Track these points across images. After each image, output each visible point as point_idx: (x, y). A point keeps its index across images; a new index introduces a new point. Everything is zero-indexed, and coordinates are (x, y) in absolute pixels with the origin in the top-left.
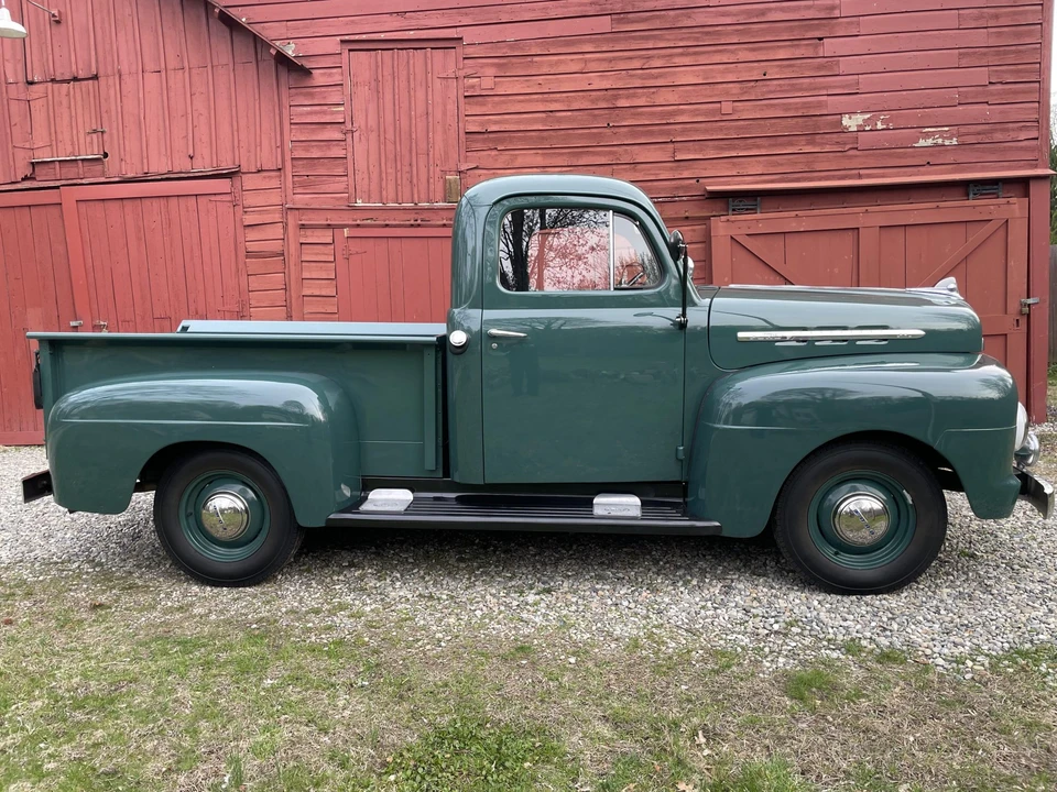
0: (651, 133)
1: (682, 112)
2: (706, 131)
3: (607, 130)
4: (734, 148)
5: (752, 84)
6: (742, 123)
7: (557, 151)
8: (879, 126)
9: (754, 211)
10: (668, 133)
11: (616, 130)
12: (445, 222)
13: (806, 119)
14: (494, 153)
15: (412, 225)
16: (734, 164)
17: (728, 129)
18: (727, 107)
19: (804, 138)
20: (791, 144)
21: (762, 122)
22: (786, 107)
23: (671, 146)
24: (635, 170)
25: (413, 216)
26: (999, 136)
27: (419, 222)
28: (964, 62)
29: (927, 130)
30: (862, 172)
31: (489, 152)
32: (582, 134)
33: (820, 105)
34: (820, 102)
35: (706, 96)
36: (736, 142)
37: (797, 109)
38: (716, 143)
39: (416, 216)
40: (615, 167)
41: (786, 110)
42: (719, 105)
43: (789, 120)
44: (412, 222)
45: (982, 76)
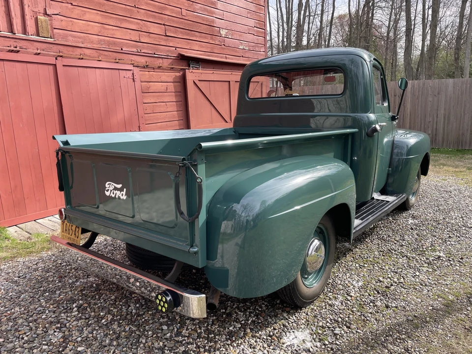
0: (154, 17)
1: (166, 9)
2: (177, 23)
3: (134, 9)
4: (188, 34)
5: (192, 3)
6: (189, 22)
7: (109, 14)
8: (230, 37)
9: (198, 69)
10: (162, 19)
11: (139, 10)
12: (39, 51)
13: (209, 27)
14: (70, 5)
15: (12, 51)
16: (188, 43)
17: (185, 23)
18: (184, 12)
19: (209, 36)
20: (206, 38)
21: (196, 24)
22: (203, 18)
23: (164, 26)
24: (150, 37)
25: (12, 43)
26: (257, 49)
27: (18, 49)
28: (249, 16)
29: (241, 42)
30: (227, 56)
31: (67, 5)
32: (122, 8)
33: (213, 21)
34: (213, 20)
35: (175, 3)
36: (189, 32)
37: (207, 21)
38: (181, 30)
39: (15, 44)
40: (140, 32)
41: (203, 20)
42: (180, 9)
43: (204, 25)
44: (12, 48)
45: (252, 23)
